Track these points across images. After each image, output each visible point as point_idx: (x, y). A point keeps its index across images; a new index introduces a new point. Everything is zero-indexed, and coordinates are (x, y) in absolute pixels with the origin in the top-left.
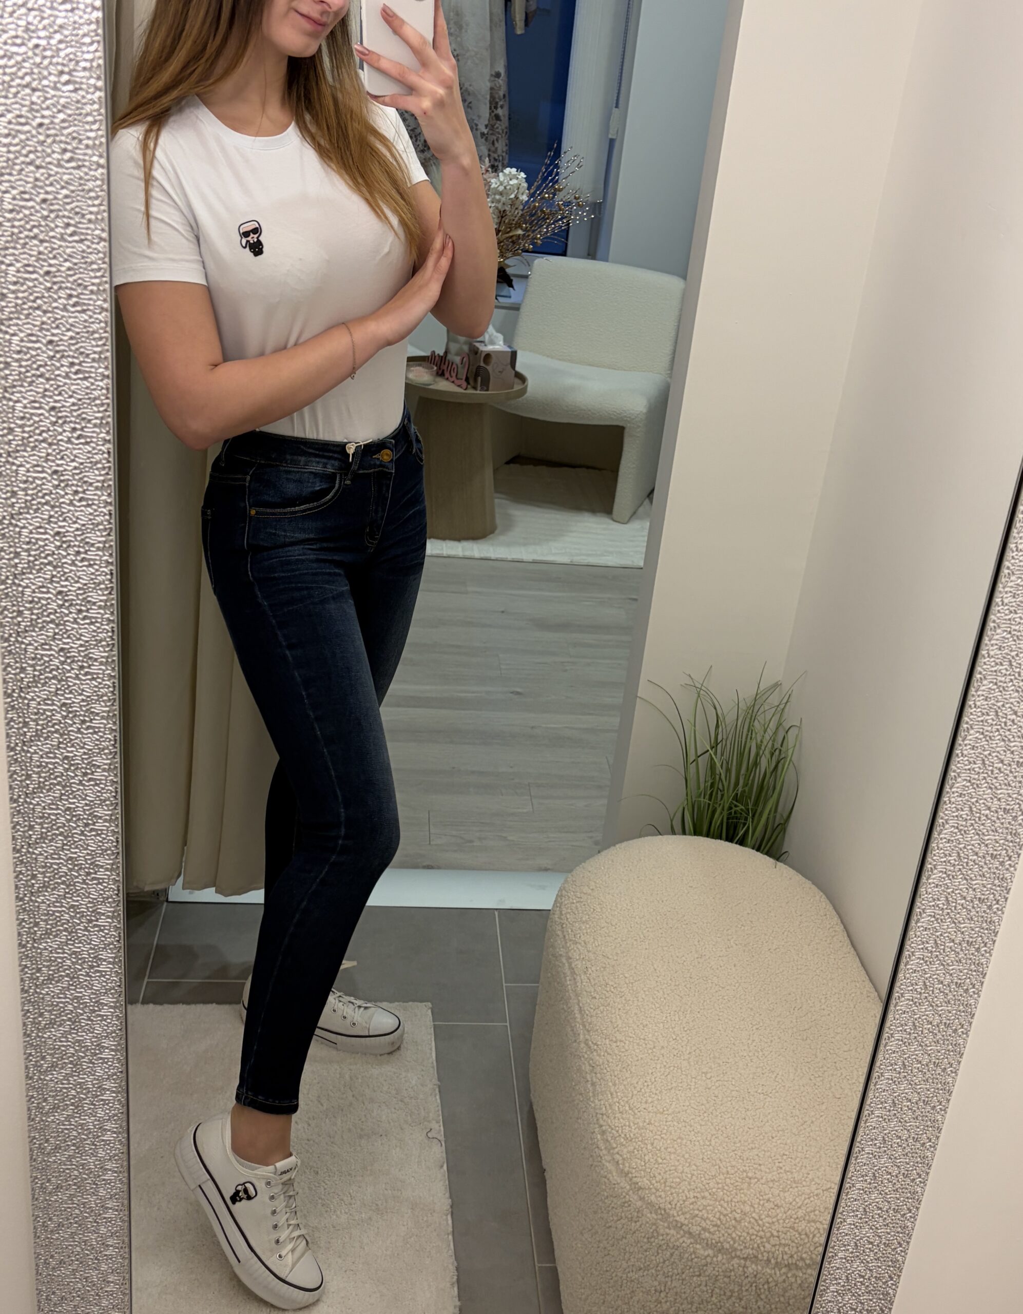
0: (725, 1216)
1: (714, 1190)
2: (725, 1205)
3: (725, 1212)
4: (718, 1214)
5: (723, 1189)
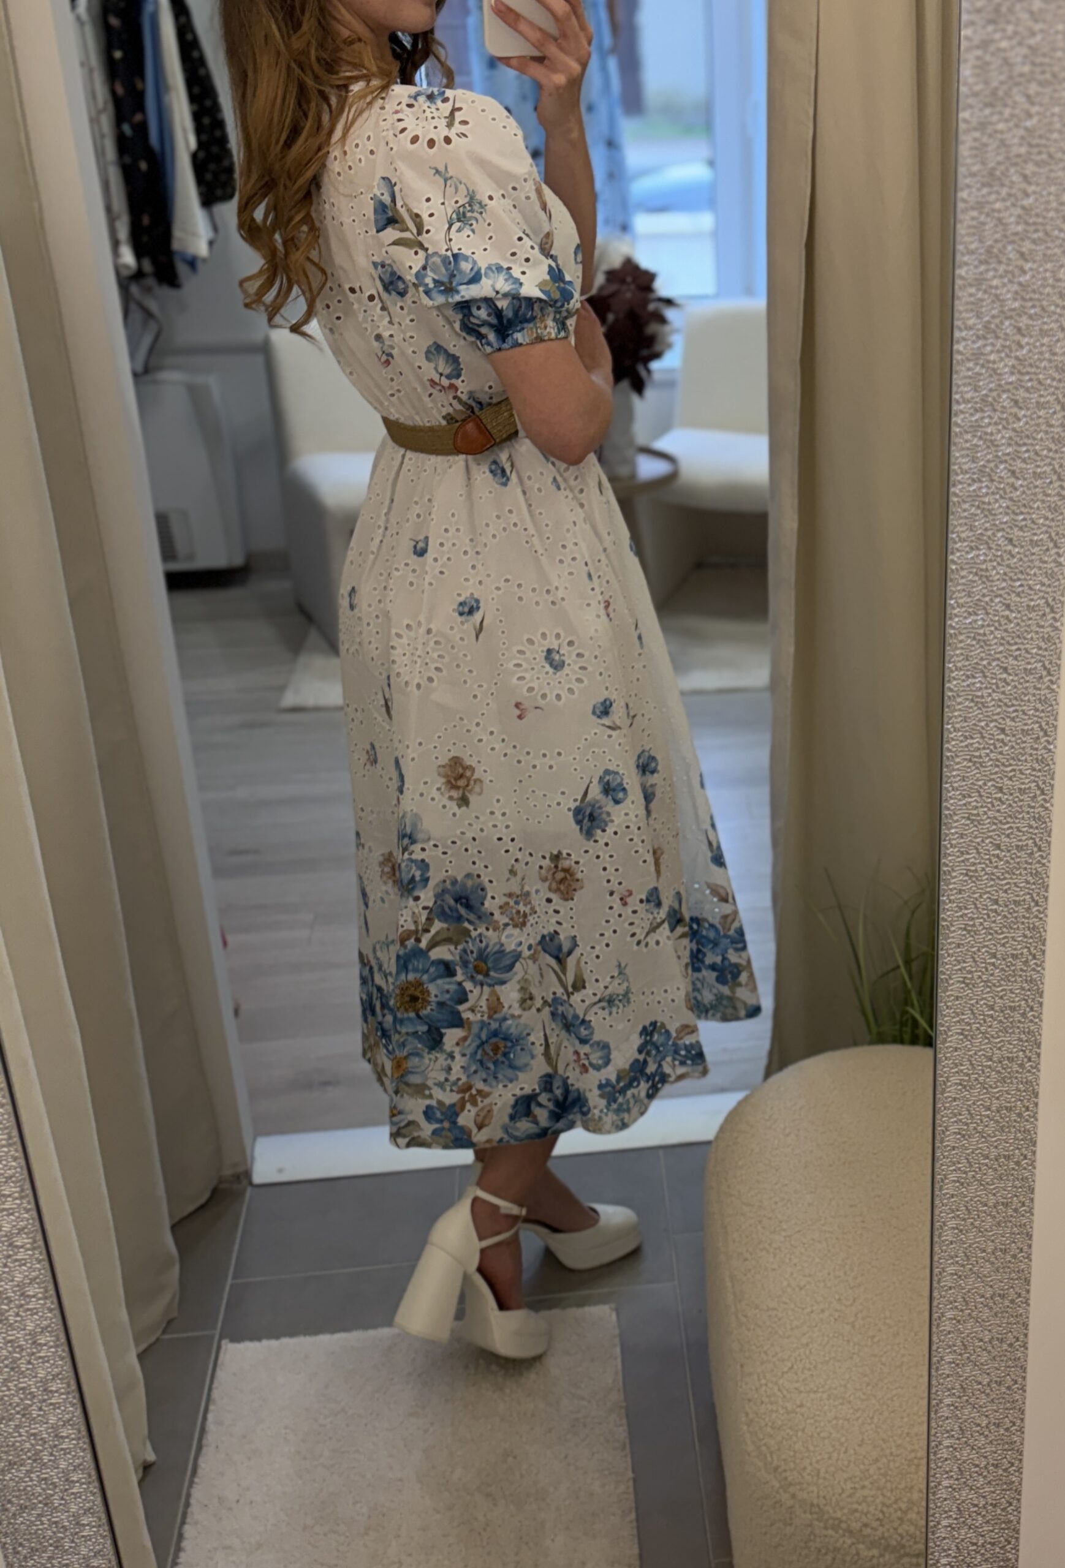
0: (888, 1507)
1: (875, 1477)
2: (889, 1494)
3: (888, 1502)
4: (880, 1507)
5: (885, 1475)
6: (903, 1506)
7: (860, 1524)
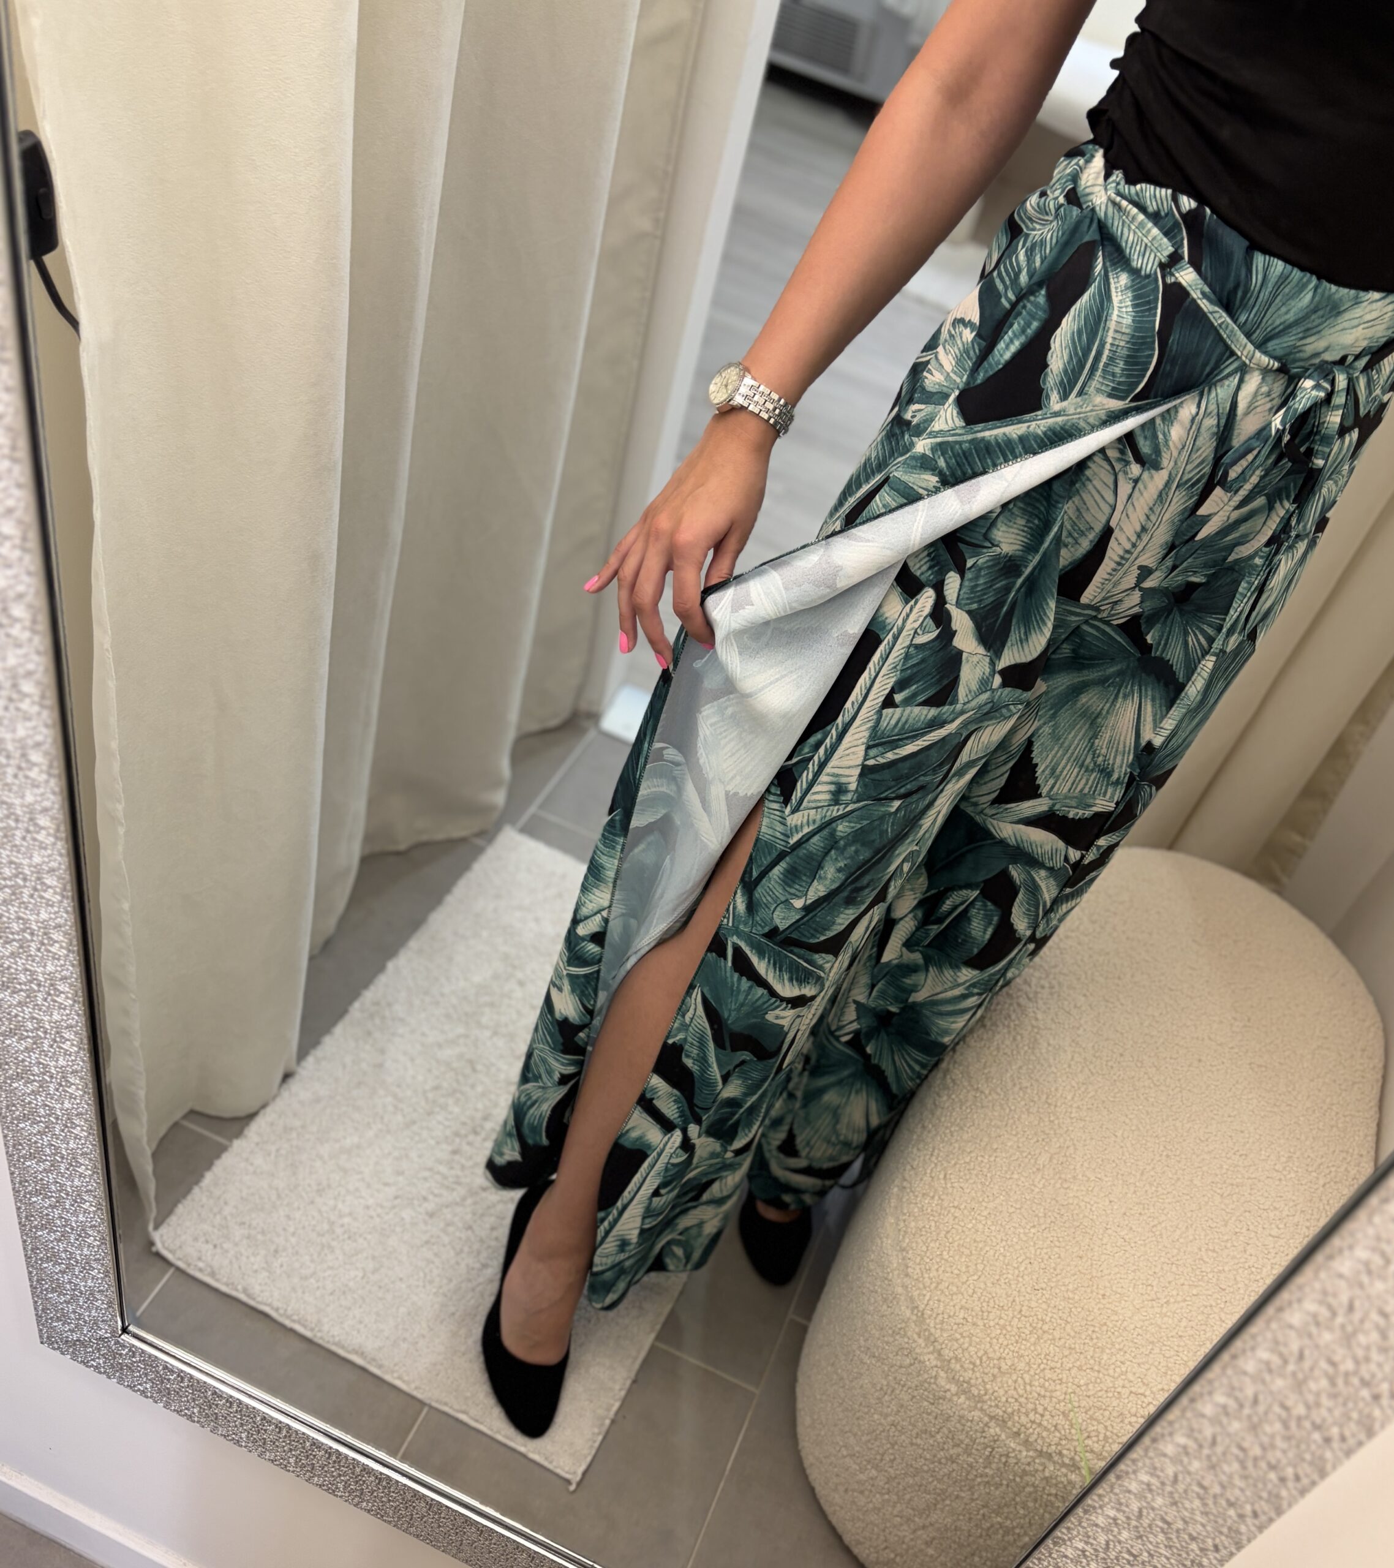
6: (1004, 1367)
7: (951, 1354)
